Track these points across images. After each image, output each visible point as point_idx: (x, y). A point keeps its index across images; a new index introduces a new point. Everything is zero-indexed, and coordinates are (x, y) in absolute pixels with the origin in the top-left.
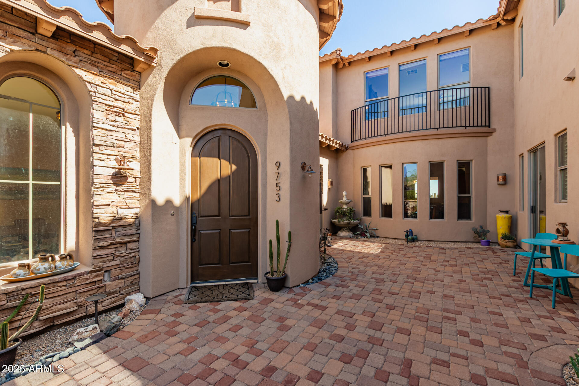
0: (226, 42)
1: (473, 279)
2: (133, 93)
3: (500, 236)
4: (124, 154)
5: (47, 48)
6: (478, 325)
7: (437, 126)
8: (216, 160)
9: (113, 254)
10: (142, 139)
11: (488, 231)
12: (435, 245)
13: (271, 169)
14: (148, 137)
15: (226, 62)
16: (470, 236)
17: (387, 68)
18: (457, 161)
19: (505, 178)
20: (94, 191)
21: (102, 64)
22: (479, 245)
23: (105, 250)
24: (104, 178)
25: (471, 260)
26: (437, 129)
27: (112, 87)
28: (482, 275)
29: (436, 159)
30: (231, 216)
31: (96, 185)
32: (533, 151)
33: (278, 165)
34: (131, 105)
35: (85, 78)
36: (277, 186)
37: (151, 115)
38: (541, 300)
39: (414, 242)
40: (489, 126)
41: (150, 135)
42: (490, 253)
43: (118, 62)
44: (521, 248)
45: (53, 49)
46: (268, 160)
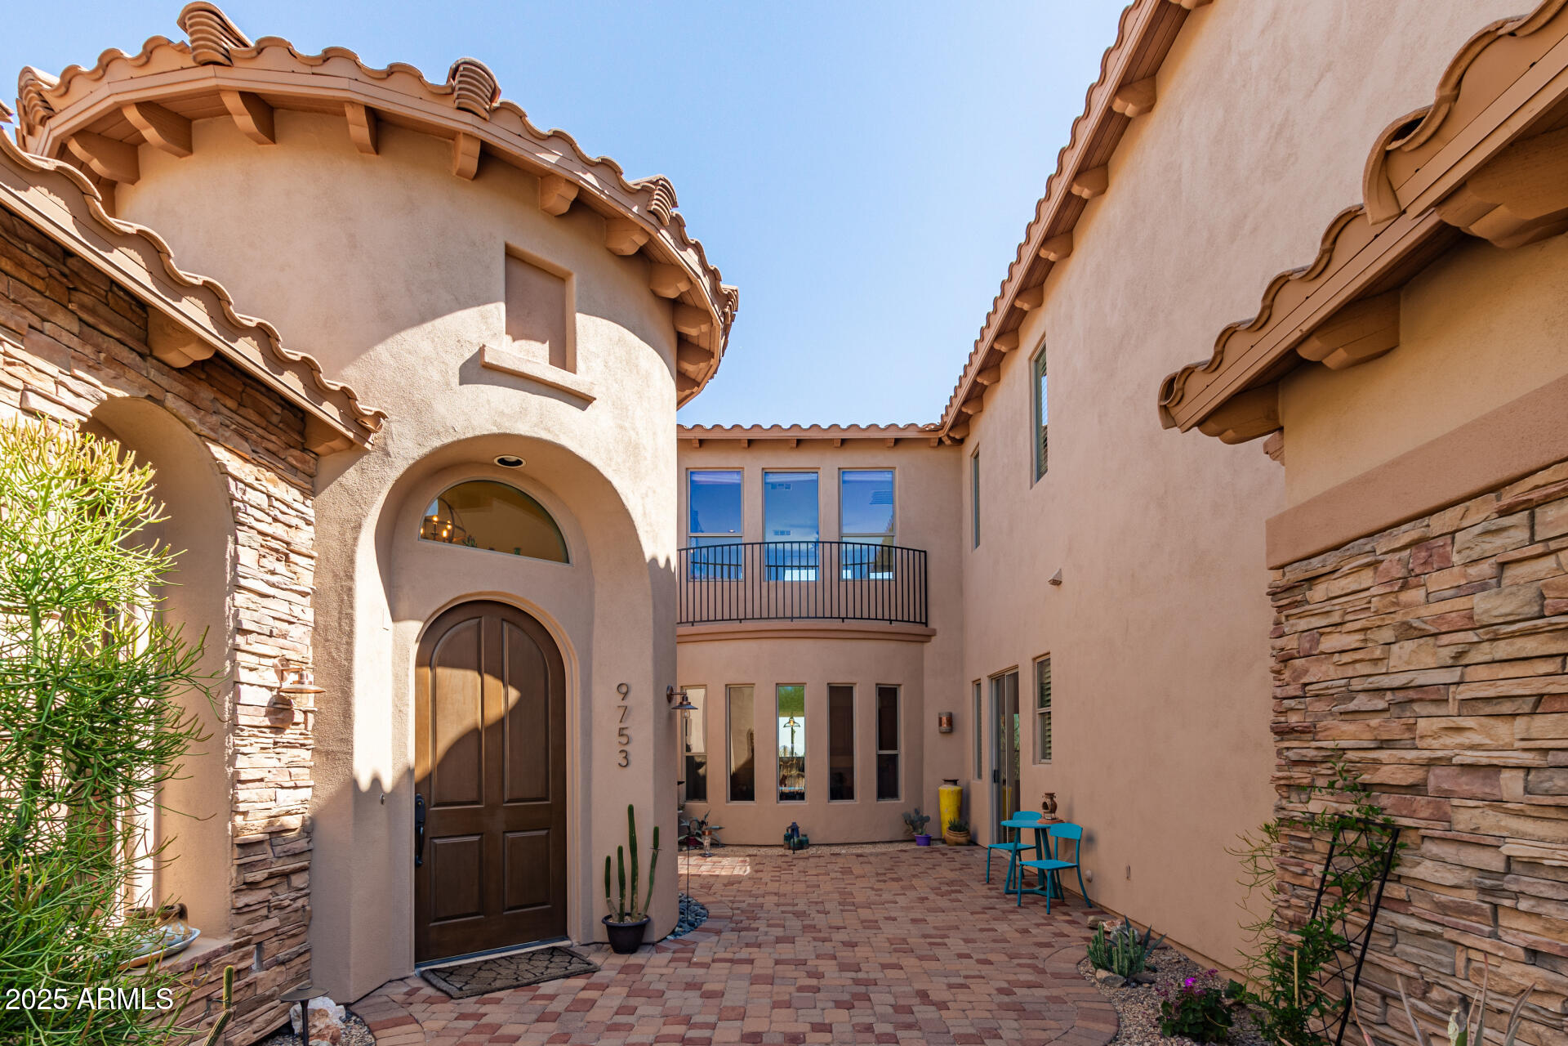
0: (548, 430)
1: (937, 894)
2: (304, 503)
3: (946, 826)
4: (289, 655)
5: (167, 392)
6: (976, 945)
7: (843, 615)
8: (472, 676)
9: (268, 901)
10: (320, 619)
11: (928, 819)
12: (843, 851)
13: (604, 698)
14: (340, 613)
15: (514, 459)
16: (898, 831)
17: (739, 471)
18: (877, 684)
19: (950, 720)
20: (238, 745)
21: (255, 432)
22: (913, 846)
23: (253, 893)
24: (255, 713)
25: (918, 869)
26: (843, 619)
27: (272, 490)
28: (945, 888)
29: (840, 679)
30: (508, 802)
31: (242, 730)
32: (997, 679)
33: (624, 690)
34: (300, 534)
35: (230, 469)
36: (621, 735)
37: (352, 561)
38: (1031, 907)
39: (802, 848)
40: (926, 624)
41: (349, 611)
42: (937, 855)
43: (281, 429)
44: (977, 845)
45: (177, 395)
46: (595, 678)
